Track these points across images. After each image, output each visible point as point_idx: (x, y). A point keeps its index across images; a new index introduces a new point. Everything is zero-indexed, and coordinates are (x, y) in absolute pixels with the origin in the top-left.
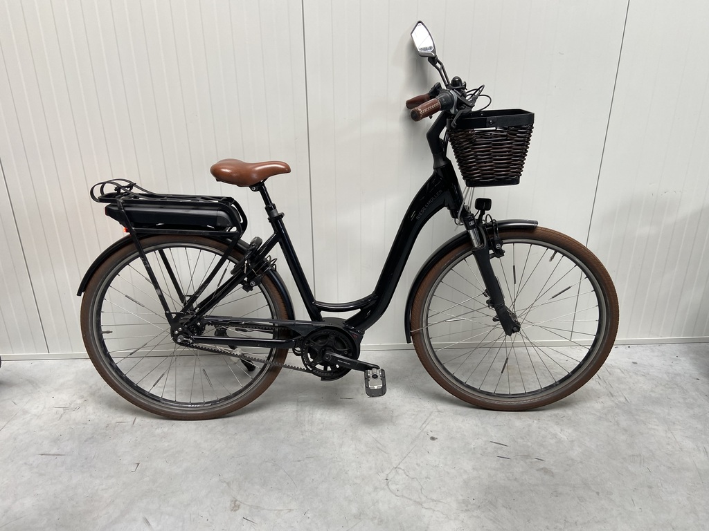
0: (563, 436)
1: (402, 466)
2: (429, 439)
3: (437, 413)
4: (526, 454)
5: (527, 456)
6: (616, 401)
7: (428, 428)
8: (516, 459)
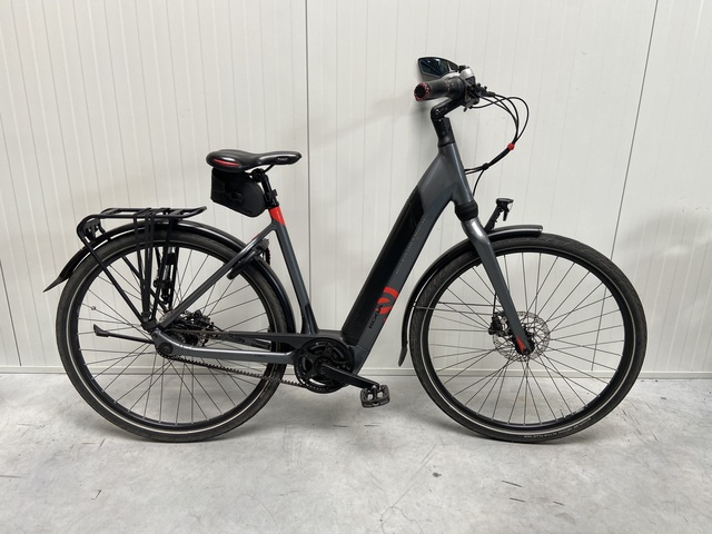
2: (431, 474)
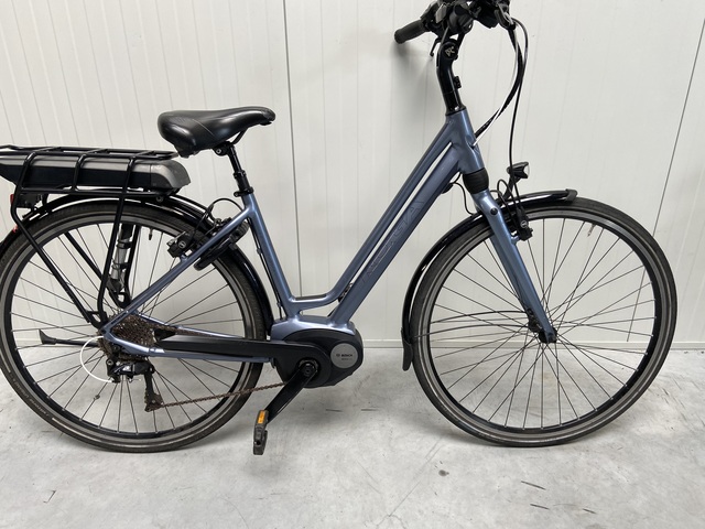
0: (622, 477)
1: (398, 513)
4: (570, 502)
5: (572, 506)
6: (691, 428)
7: (437, 457)
8: (557, 509)
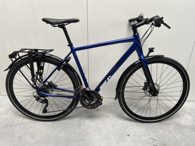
0: (178, 137)
3: (130, 125)
7: (126, 130)
